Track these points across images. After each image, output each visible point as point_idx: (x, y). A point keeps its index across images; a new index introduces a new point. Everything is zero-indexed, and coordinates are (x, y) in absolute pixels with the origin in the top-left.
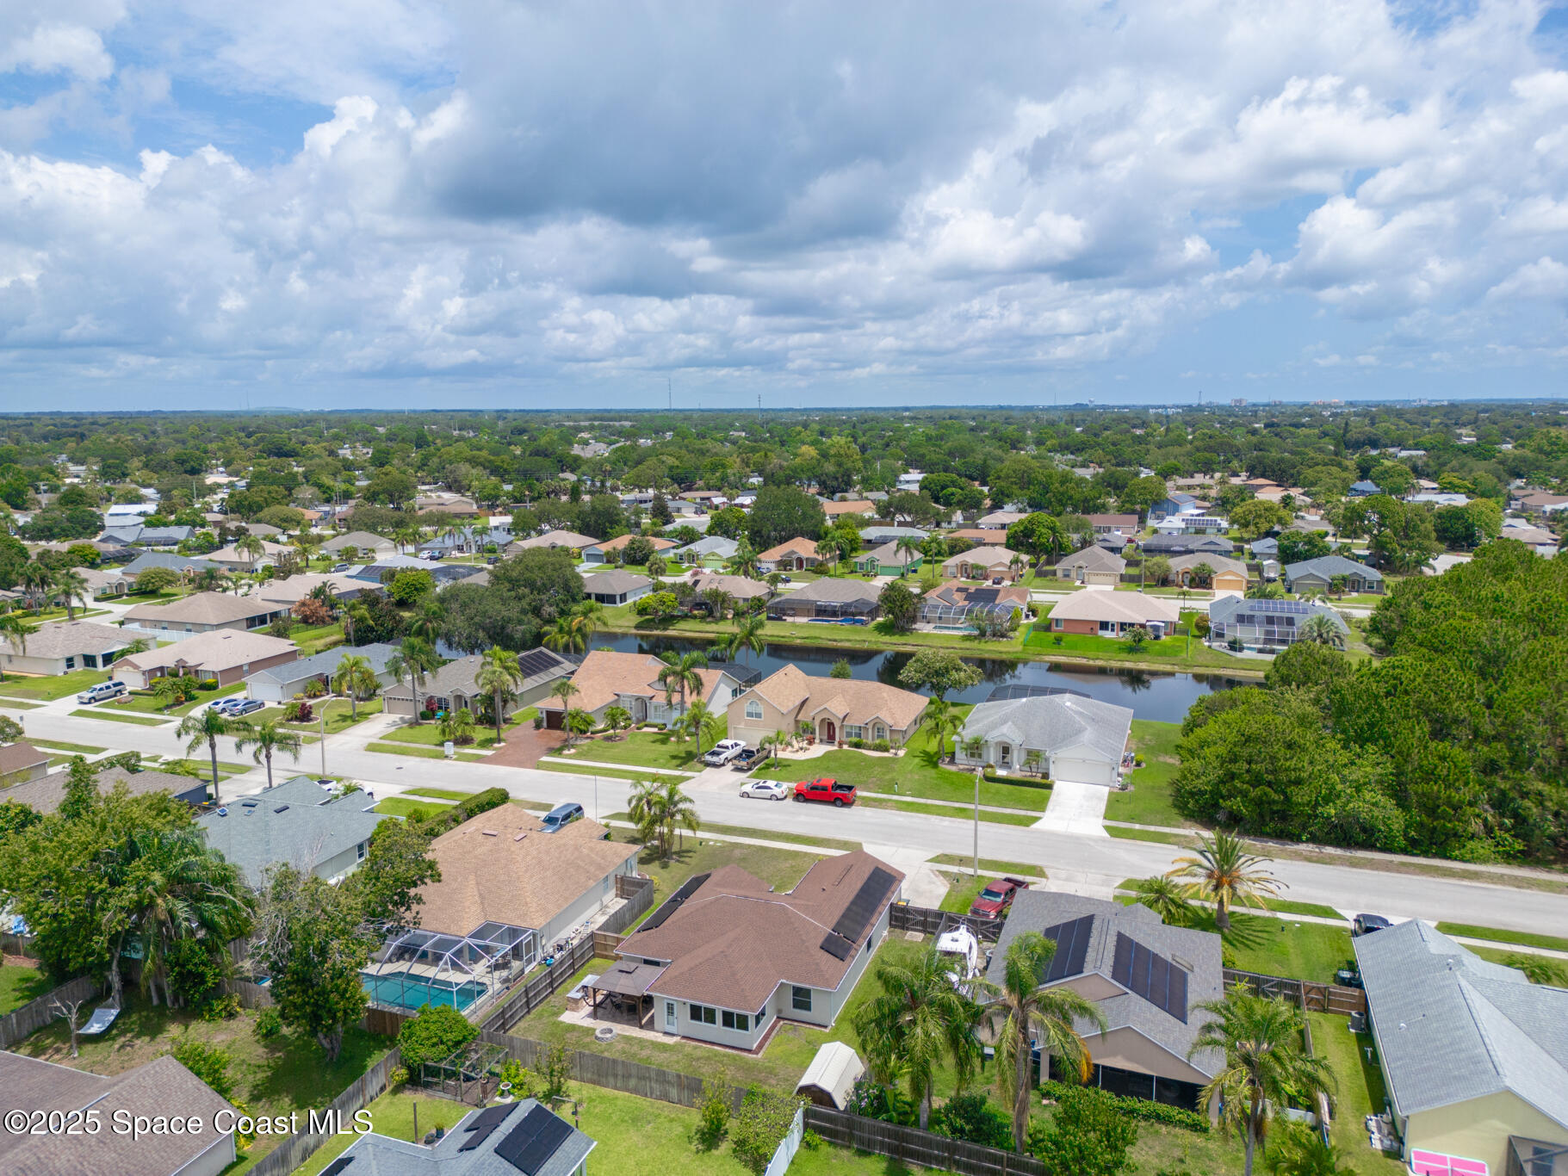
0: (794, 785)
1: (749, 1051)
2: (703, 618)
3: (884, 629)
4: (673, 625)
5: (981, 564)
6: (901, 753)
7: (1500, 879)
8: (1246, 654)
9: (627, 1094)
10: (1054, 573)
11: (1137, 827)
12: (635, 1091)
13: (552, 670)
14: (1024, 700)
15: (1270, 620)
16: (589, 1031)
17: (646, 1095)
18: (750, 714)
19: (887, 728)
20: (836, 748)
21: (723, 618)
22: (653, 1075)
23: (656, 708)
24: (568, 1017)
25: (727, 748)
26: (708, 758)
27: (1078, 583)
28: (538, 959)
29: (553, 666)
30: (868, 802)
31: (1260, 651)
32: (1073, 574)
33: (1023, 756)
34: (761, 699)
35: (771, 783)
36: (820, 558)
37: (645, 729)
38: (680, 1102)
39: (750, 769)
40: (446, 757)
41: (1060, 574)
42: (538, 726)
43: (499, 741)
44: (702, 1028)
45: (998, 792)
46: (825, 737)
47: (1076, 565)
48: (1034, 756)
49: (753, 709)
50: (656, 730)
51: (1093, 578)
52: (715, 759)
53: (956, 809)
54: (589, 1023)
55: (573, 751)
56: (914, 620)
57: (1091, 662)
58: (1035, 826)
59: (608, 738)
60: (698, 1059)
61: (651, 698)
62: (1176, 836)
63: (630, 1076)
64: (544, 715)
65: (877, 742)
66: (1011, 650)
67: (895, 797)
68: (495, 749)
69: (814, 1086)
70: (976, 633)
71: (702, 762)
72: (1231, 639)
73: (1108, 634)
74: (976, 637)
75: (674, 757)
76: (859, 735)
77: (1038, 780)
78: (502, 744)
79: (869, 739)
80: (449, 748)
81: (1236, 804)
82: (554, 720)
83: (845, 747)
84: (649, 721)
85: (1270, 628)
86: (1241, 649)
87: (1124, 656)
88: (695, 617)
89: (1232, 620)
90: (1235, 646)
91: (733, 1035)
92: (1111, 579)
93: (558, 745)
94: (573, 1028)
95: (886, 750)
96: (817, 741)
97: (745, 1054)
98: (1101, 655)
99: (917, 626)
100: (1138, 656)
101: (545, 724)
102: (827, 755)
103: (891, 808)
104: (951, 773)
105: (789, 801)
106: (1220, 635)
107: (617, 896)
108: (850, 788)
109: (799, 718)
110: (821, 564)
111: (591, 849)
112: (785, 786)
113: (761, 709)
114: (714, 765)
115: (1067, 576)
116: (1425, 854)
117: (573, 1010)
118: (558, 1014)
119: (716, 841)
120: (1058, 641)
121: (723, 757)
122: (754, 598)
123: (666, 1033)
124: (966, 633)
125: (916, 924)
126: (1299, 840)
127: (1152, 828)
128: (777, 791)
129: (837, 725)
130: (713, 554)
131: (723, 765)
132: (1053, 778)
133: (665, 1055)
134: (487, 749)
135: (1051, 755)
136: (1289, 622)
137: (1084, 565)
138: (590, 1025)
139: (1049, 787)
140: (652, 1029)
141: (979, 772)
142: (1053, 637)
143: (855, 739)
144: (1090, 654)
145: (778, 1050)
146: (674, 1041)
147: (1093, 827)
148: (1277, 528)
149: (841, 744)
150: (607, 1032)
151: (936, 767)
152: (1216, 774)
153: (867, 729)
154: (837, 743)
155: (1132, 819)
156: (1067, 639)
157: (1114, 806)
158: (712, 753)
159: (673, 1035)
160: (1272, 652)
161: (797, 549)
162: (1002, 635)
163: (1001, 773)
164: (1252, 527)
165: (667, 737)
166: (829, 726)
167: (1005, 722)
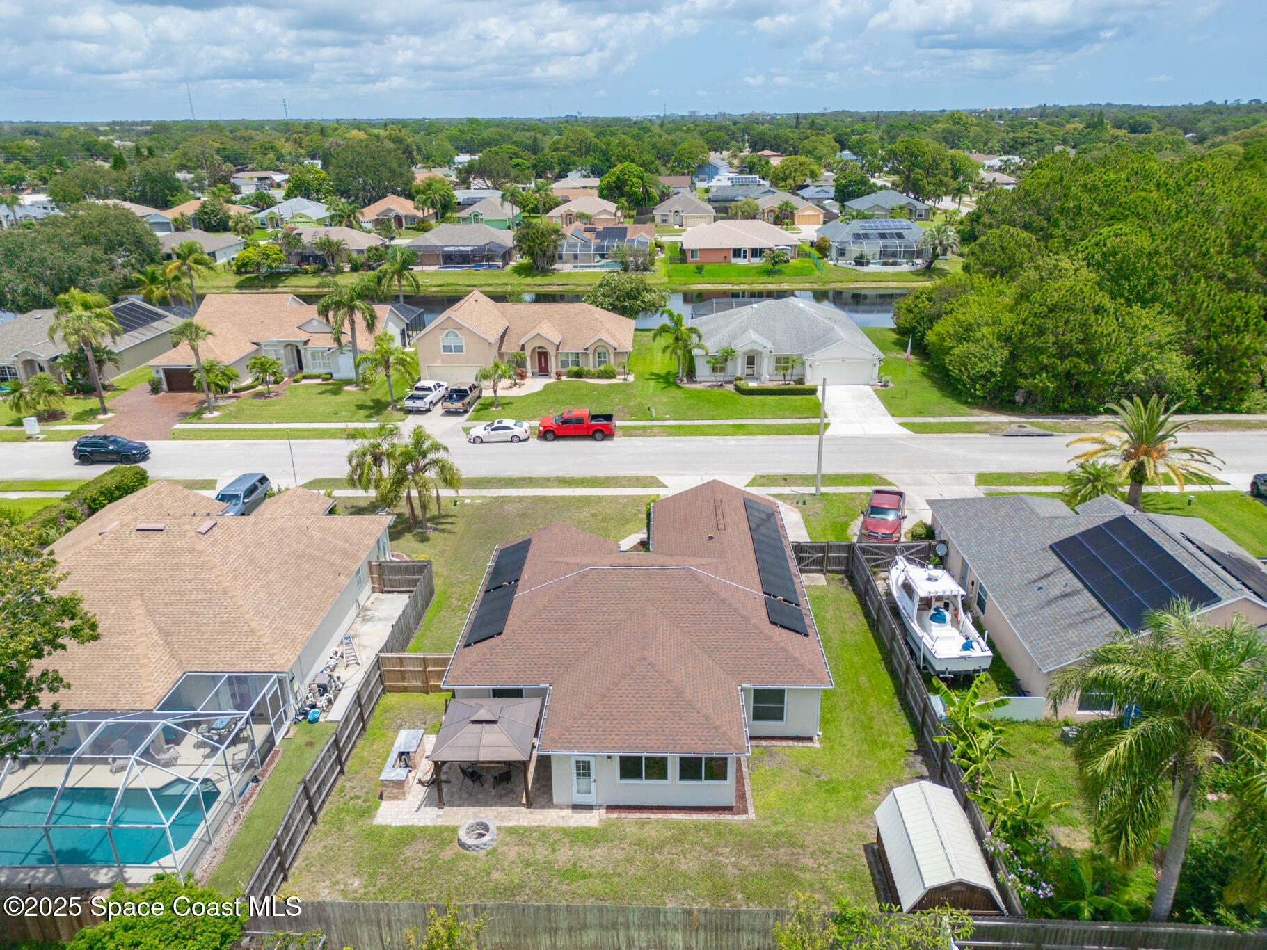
0: (536, 423)
1: (729, 809)
2: (316, 273)
3: (522, 271)
4: (282, 281)
5: (587, 212)
6: (631, 378)
10: (653, 219)
11: (932, 420)
13: (154, 324)
14: (755, 306)
15: (883, 236)
16: (443, 835)
18: (447, 348)
19: (611, 351)
20: (553, 380)
21: (340, 271)
23: (313, 354)
24: (391, 814)
25: (429, 389)
26: (409, 404)
27: (677, 227)
29: (155, 320)
30: (630, 432)
31: (885, 264)
32: (671, 219)
33: (773, 362)
34: (460, 327)
35: (506, 422)
36: (420, 214)
37: (304, 382)
39: (466, 412)
40: (30, 438)
41: (658, 219)
42: (155, 389)
43: (105, 411)
44: (644, 789)
45: (764, 404)
46: (537, 370)
47: (673, 209)
48: (783, 363)
49: (451, 342)
50: (320, 381)
52: (418, 404)
53: (734, 426)
54: (432, 817)
55: (216, 414)
56: (552, 260)
57: (736, 287)
58: (829, 432)
59: (260, 395)
60: (662, 845)
61: (306, 343)
62: (978, 423)
63: (584, 927)
64: (162, 374)
65: (602, 367)
66: (658, 282)
67: (655, 423)
68: (100, 422)
69: (961, 883)
70: (619, 268)
71: (401, 409)
72: (857, 254)
73: (740, 261)
74: (620, 272)
75: (361, 407)
76: (577, 364)
77: (793, 386)
78: (110, 415)
79: (591, 365)
80: (31, 425)
81: (1043, 381)
82: (178, 380)
83: (564, 378)
84: (306, 371)
85: (885, 241)
86: (868, 263)
87: (764, 278)
88: (306, 272)
89: (851, 239)
90: (861, 261)
91: (705, 789)
92: (706, 219)
93: (193, 409)
94: (409, 835)
95: (613, 376)
96: (529, 374)
97: (727, 817)
99: (556, 266)
100: (777, 278)
101: (165, 386)
102: (547, 386)
103: (660, 434)
104: (699, 391)
105: (534, 443)
106: (842, 253)
107: (373, 591)
108: (609, 418)
109: (504, 349)
110: (423, 220)
112: (526, 425)
113: (462, 340)
114: (419, 412)
115: (664, 221)
117: (394, 798)
118: (368, 812)
120: (700, 270)
121: (427, 400)
122: (369, 250)
123: (576, 807)
124: (609, 269)
125: (812, 563)
126: (1098, 413)
127: (948, 420)
128: (519, 431)
129: (552, 352)
130: (301, 216)
131: (429, 410)
132: (809, 383)
133: (600, 852)
134: (90, 423)
135: (808, 359)
136: (900, 236)
137: (680, 209)
138: (440, 822)
139: (812, 392)
140: (549, 804)
141: (731, 387)
142: (691, 267)
143: (575, 368)
144: (733, 280)
145: (772, 797)
146: (592, 819)
147: (887, 426)
148: (809, 181)
149: (559, 375)
150: (482, 829)
151: (680, 387)
152: (1002, 354)
153: (586, 355)
154: (553, 374)
155: (920, 413)
156: (707, 267)
157: (893, 403)
158: (412, 398)
159: (589, 807)
160: (895, 264)
161: (392, 207)
162: (646, 269)
163: (753, 384)
164: (790, 181)
165: (337, 387)
166: (542, 356)
167: (745, 331)
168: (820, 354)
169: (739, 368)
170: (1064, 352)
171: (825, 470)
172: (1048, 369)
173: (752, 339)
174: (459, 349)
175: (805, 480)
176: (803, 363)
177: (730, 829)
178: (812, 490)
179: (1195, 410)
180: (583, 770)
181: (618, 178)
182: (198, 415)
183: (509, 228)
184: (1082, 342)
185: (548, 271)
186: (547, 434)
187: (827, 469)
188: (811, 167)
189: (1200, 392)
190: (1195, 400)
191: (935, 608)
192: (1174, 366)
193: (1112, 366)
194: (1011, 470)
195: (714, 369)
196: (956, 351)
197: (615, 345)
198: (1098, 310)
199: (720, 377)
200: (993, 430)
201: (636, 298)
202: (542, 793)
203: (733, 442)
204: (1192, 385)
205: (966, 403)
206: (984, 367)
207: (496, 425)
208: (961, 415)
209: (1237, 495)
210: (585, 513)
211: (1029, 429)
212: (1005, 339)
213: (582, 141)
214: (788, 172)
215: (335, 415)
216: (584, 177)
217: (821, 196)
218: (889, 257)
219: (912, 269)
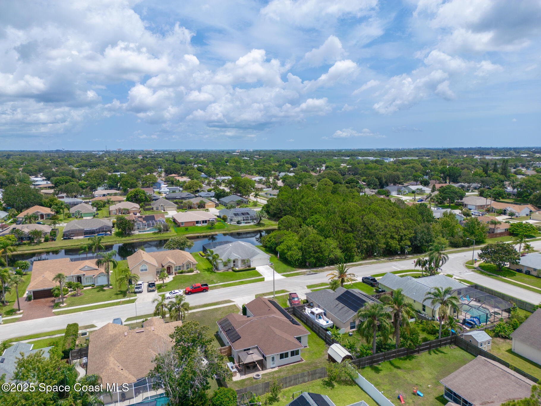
0: (185, 290)
1: (300, 361)
2: (29, 244)
3: (118, 235)
5: (127, 208)
6: (198, 271)
7: (366, 264)
8: (242, 225)
9: (291, 387)
10: (152, 209)
11: (288, 273)
12: (294, 385)
15: (242, 214)
16: (249, 379)
17: (297, 384)
18: (142, 270)
20: (174, 276)
21: (39, 243)
22: (299, 376)
23: (86, 278)
24: (236, 379)
25: (141, 284)
26: (137, 290)
27: (163, 211)
31: (246, 223)
32: (160, 208)
33: (241, 262)
35: (176, 291)
36: (52, 213)
37: (85, 288)
38: (308, 381)
39: (156, 290)
41: (155, 209)
42: (29, 300)
44: (285, 360)
45: (244, 274)
47: (160, 205)
48: (244, 261)
49: (144, 268)
50: (90, 287)
51: (168, 209)
53: (240, 282)
54: (244, 377)
55: (65, 304)
58: (266, 280)
60: (293, 369)
61: (83, 275)
62: (300, 272)
63: (291, 380)
64: (32, 294)
65: (189, 269)
68: (19, 314)
69: (347, 355)
70: (157, 231)
71: (132, 293)
72: (237, 221)
73: (199, 225)
74: (158, 233)
75: (117, 294)
76: (181, 269)
77: (248, 268)
78: (21, 311)
79: (185, 269)
81: (312, 260)
83: (177, 275)
84: (84, 285)
85: (244, 216)
86: (241, 223)
87: (209, 231)
88: (25, 244)
89: (233, 215)
90: (239, 222)
91: (296, 358)
92: (174, 209)
93: (53, 304)
95: (193, 272)
98: (203, 231)
99: (132, 232)
100: (213, 230)
101: (33, 298)
102: (173, 278)
103: (221, 287)
104: (222, 273)
106: (231, 220)
108: (206, 285)
110: (55, 215)
112: (181, 291)
113: (147, 267)
114: (140, 292)
115: (157, 209)
116: (349, 262)
117: (235, 376)
118: (232, 379)
120: (186, 229)
121: (141, 288)
122: (49, 232)
123: (272, 368)
124: (153, 232)
126: (324, 266)
129: (172, 266)
131: (143, 291)
132: (252, 266)
133: (282, 373)
134: (14, 315)
135: (251, 260)
136: (248, 214)
137: (163, 205)
138: (247, 377)
139: (254, 269)
140: (266, 369)
141: (230, 271)
142: (183, 229)
143: (180, 271)
144: (199, 232)
145: (306, 357)
146: (276, 369)
147: (278, 276)
148: (199, 189)
149: (175, 274)
150: (258, 375)
151: (215, 273)
152: (300, 254)
153: (183, 266)
154: (174, 273)
155: (285, 272)
156: (189, 228)
157: (276, 269)
158: (136, 288)
159: (274, 367)
160: (249, 223)
162: (167, 230)
163: (237, 269)
164: (192, 189)
165: (101, 288)
166: (169, 268)
167: (231, 253)
168: (254, 258)
169: (232, 265)
170: (316, 252)
171: (276, 290)
172: (314, 256)
173: (235, 256)
174: (146, 270)
176: (249, 261)
177: (302, 364)
178: (273, 296)
180: (273, 359)
181: (135, 194)
182: (57, 305)
183: (94, 216)
184: (318, 249)
185: (130, 234)
189: (345, 258)
190: (344, 260)
191: (319, 316)
192: (338, 253)
193: (326, 254)
194: (313, 284)
195: (225, 266)
196: (289, 253)
197: (193, 262)
198: (321, 241)
199: (227, 268)
200: (304, 274)
201: (184, 244)
202: (264, 367)
203: (243, 287)
204: (343, 257)
205: (294, 267)
206: (297, 257)
207: (173, 292)
208: (294, 271)
209: (359, 283)
210: (220, 312)
211: (312, 272)
212: (301, 249)
213: (102, 175)
214: (191, 186)
215: (110, 298)
217: (208, 195)
218: (246, 220)
219: (254, 224)
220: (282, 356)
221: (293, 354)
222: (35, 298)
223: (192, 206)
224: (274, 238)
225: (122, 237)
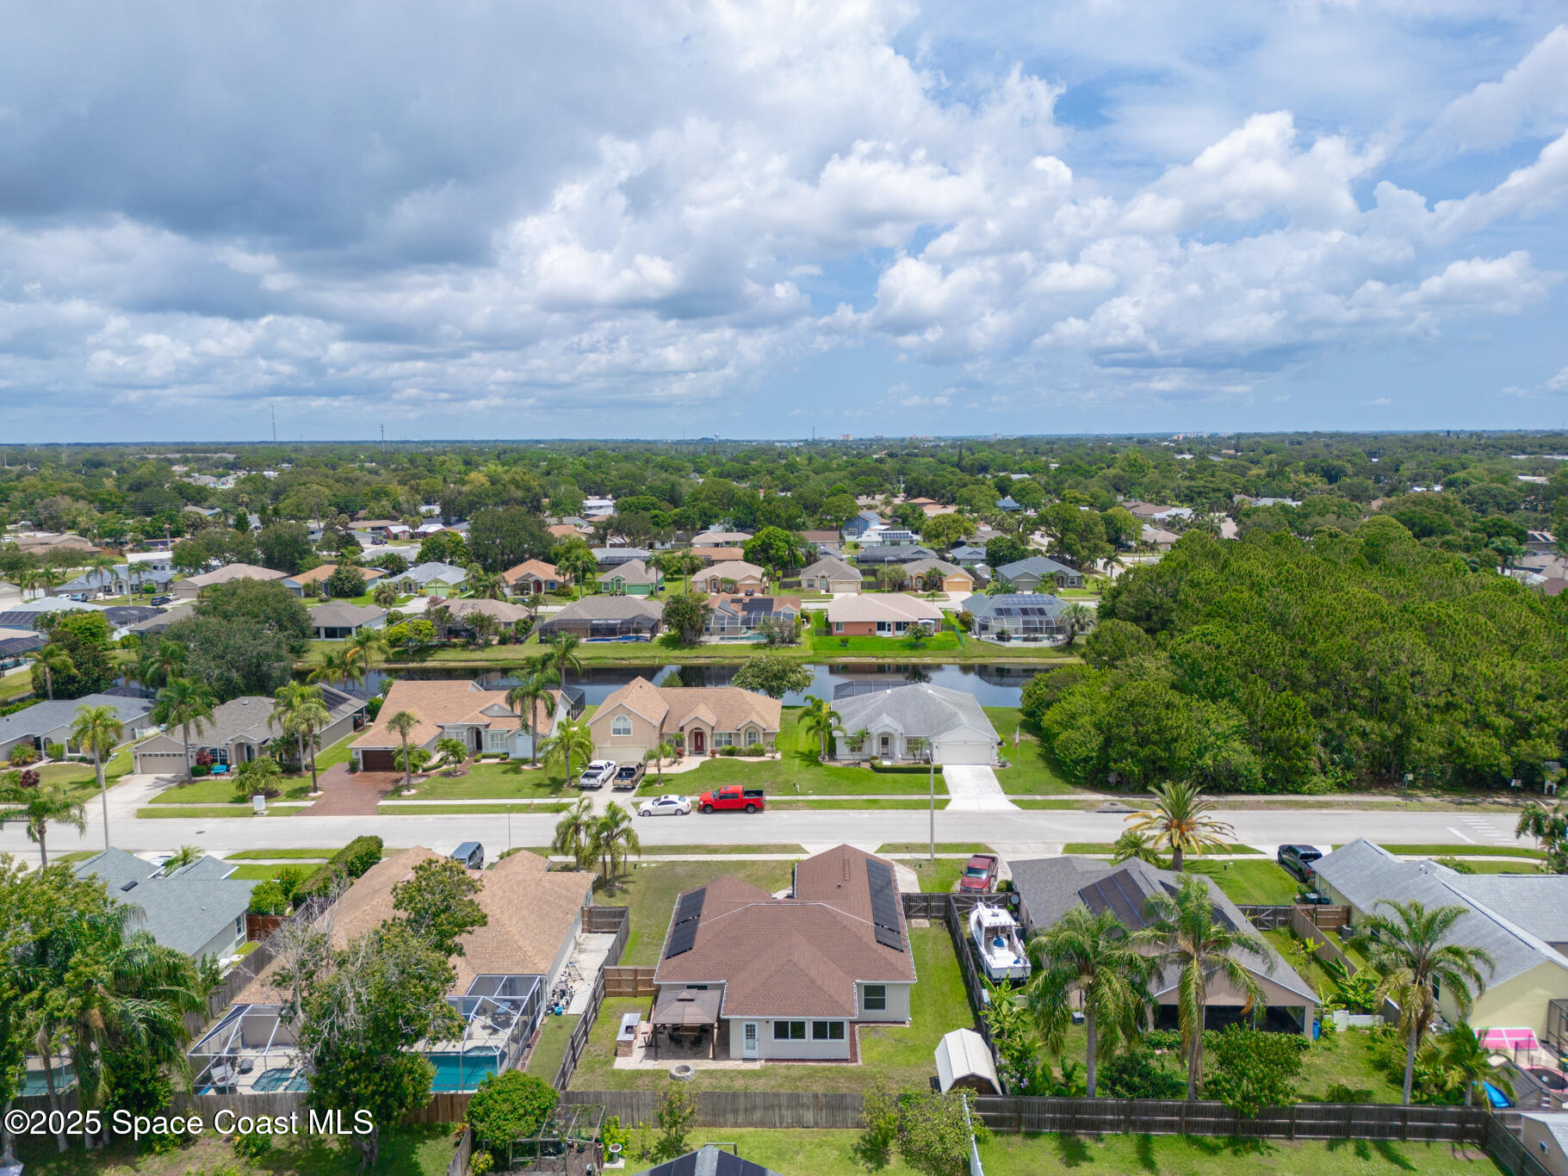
0: (696, 798)
1: (846, 1060)
2: (464, 647)
3: (669, 642)
4: (431, 655)
5: (731, 577)
6: (778, 756)
7: (1346, 805)
8: (1013, 644)
9: (752, 1129)
10: (799, 583)
11: (1038, 798)
12: (761, 1124)
13: (341, 707)
14: (889, 691)
15: (1025, 612)
16: (657, 1074)
17: (774, 1126)
18: (617, 731)
19: (761, 732)
20: (708, 758)
21: (488, 644)
22: (784, 1101)
23: (492, 736)
24: (621, 1063)
25: (601, 768)
26: (585, 781)
27: (823, 592)
28: (544, 1009)
29: (341, 703)
30: (777, 806)
31: (1025, 640)
32: (817, 584)
33: (904, 746)
34: (629, 713)
35: (672, 798)
36: (561, 579)
37: (484, 761)
38: (816, 1125)
39: (633, 788)
40: (255, 814)
41: (804, 584)
42: (353, 769)
43: (315, 790)
44: (790, 1046)
45: (895, 781)
46: (693, 749)
47: (820, 574)
48: (914, 744)
49: (621, 725)
50: (497, 760)
51: (838, 587)
52: (592, 781)
53: (868, 801)
54: (650, 1065)
55: (413, 791)
56: (700, 633)
57: (880, 661)
58: (949, 807)
59: (447, 774)
60: (801, 1078)
61: (487, 726)
62: (1077, 801)
63: (754, 1108)
64: (360, 756)
65: (752, 746)
66: (804, 654)
67: (800, 798)
68: (313, 799)
69: (973, 1075)
70: (765, 641)
71: (575, 786)
72: (999, 629)
73: (885, 634)
74: (765, 646)
75: (539, 785)
76: (730, 743)
77: (922, 765)
78: (320, 793)
79: (742, 744)
80: (259, 802)
81: (1127, 765)
82: (377, 761)
83: (718, 756)
84: (484, 751)
85: (1027, 618)
86: (1009, 639)
87: (907, 652)
88: (455, 646)
89: (993, 614)
90: (1002, 636)
91: (829, 1046)
92: (853, 587)
93: (390, 787)
94: (639, 1074)
95: (762, 754)
96: (687, 753)
97: (844, 1064)
98: (887, 653)
99: (703, 638)
100: (921, 651)
101: (361, 766)
102: (703, 764)
103: (804, 808)
104: (839, 769)
105: (695, 815)
106: (984, 628)
107: (583, 931)
108: (760, 793)
109: (664, 730)
110: (564, 586)
111: (551, 882)
112: (688, 799)
113: (630, 724)
114: (592, 788)
115: (811, 586)
116: (1282, 791)
117: (625, 1055)
118: (610, 1062)
119: (648, 862)
120: (844, 643)
121: (600, 778)
122: (517, 623)
123: (745, 1060)
124: (755, 642)
125: (919, 911)
127: (1052, 798)
128: (684, 804)
129: (708, 732)
130: (437, 581)
131: (600, 787)
132: (936, 763)
133: (761, 1082)
134: (303, 799)
135: (935, 741)
136: (1042, 612)
137: (827, 574)
138: (656, 1068)
139: (939, 770)
140: (728, 1057)
141: (867, 766)
142: (836, 639)
143: (728, 747)
144: (878, 653)
145: (874, 1054)
146: (757, 1066)
147: (1001, 802)
148: (963, 538)
149: (713, 753)
150: (687, 1069)
151: (821, 765)
152: (1098, 741)
153: (738, 735)
154: (708, 753)
155: (1029, 792)
156: (851, 640)
157: (1007, 781)
158: (586, 776)
159: (754, 1060)
160: (1035, 640)
161: (532, 572)
162: (791, 642)
163: (886, 763)
164: (943, 538)
165: (516, 766)
166: (699, 736)
167: (880, 714)
168: (945, 738)
169: (875, 748)
170: (1144, 741)
171: (937, 840)
172: (1133, 755)
173: (887, 723)
174: (627, 731)
175: (923, 848)
176: (930, 745)
177: (845, 1070)
178: (928, 856)
179: (1263, 792)
180: (750, 1031)
181: (763, 542)
182: (396, 792)
183: (652, 593)
184: (1155, 732)
185: (695, 643)
186: (707, 807)
187: (940, 839)
188: (965, 524)
189: (1265, 777)
190: (1261, 783)
191: (995, 934)
192: (1240, 755)
193: (1184, 753)
194: (1095, 841)
195: (853, 750)
196: (1061, 737)
197: (764, 726)
198: (1168, 706)
199: (857, 756)
200: (1089, 806)
201: (782, 678)
202: (723, 1050)
203: (866, 815)
204: (1257, 770)
205: (1070, 783)
206: (1083, 752)
207: (663, 800)
208: (1068, 793)
210: (742, 874)
211: (1120, 806)
212: (1098, 726)
213: (724, 493)
214: (940, 529)
215: (518, 792)
216: (727, 531)
217: (974, 557)
218: (1030, 632)
219: (1053, 644)
220: (781, 1030)
221: (820, 1030)
222: (366, 769)
223: (906, 583)
224: (1047, 686)
225: (675, 648)
